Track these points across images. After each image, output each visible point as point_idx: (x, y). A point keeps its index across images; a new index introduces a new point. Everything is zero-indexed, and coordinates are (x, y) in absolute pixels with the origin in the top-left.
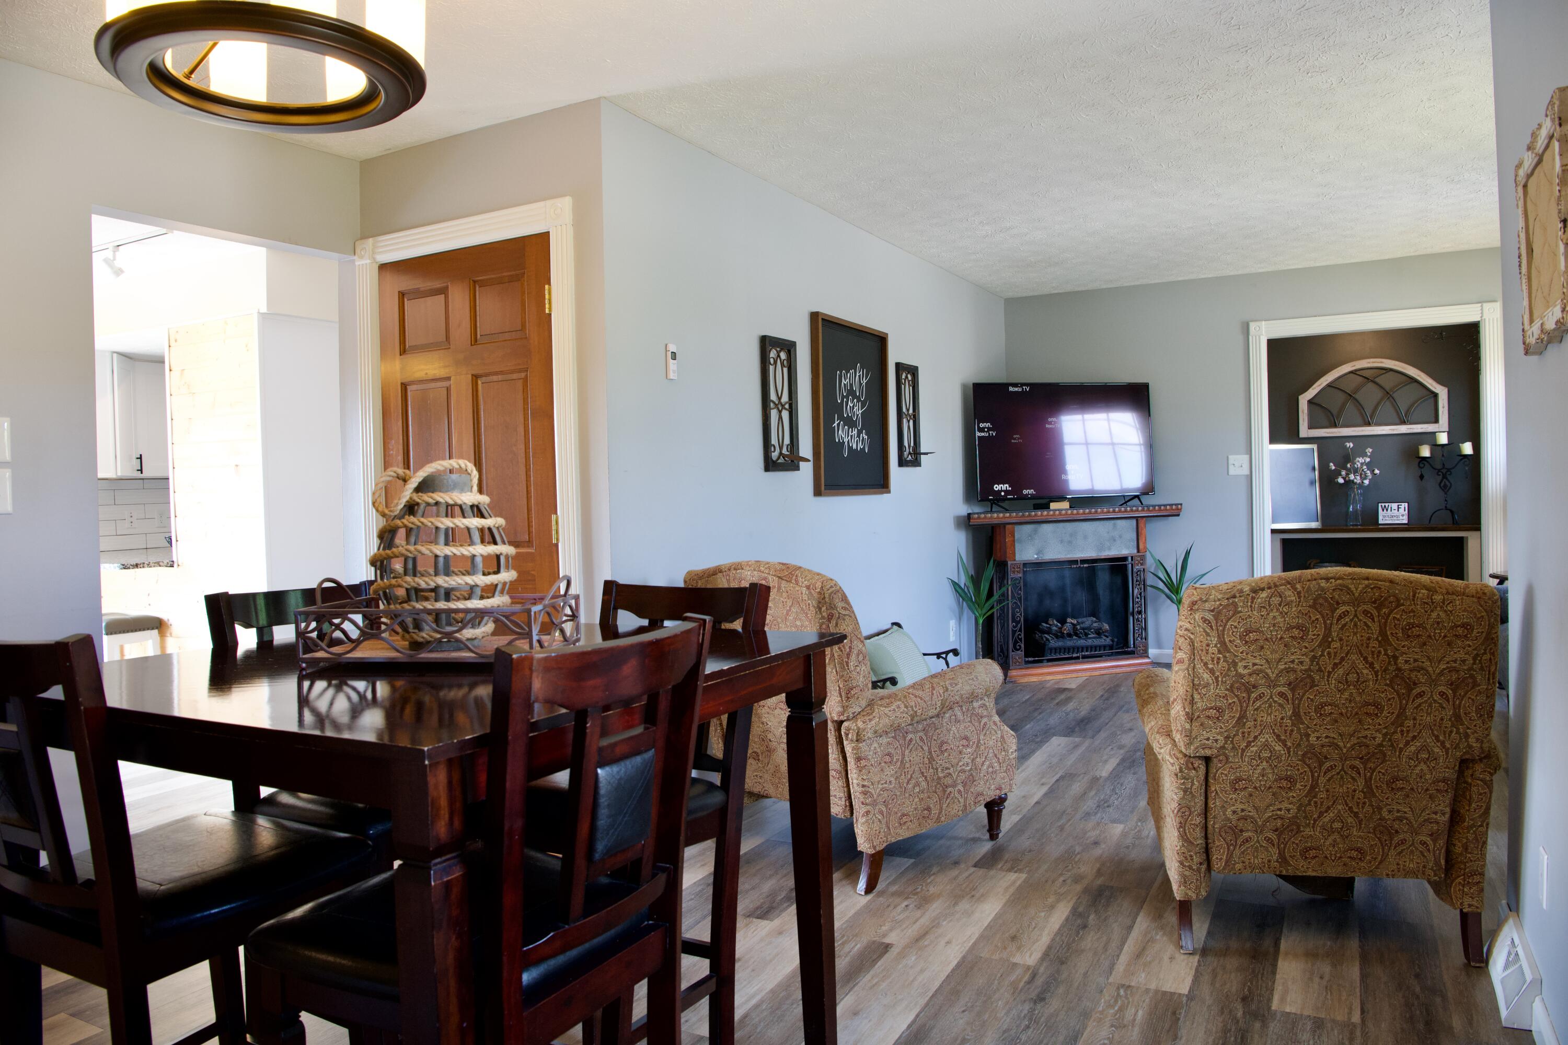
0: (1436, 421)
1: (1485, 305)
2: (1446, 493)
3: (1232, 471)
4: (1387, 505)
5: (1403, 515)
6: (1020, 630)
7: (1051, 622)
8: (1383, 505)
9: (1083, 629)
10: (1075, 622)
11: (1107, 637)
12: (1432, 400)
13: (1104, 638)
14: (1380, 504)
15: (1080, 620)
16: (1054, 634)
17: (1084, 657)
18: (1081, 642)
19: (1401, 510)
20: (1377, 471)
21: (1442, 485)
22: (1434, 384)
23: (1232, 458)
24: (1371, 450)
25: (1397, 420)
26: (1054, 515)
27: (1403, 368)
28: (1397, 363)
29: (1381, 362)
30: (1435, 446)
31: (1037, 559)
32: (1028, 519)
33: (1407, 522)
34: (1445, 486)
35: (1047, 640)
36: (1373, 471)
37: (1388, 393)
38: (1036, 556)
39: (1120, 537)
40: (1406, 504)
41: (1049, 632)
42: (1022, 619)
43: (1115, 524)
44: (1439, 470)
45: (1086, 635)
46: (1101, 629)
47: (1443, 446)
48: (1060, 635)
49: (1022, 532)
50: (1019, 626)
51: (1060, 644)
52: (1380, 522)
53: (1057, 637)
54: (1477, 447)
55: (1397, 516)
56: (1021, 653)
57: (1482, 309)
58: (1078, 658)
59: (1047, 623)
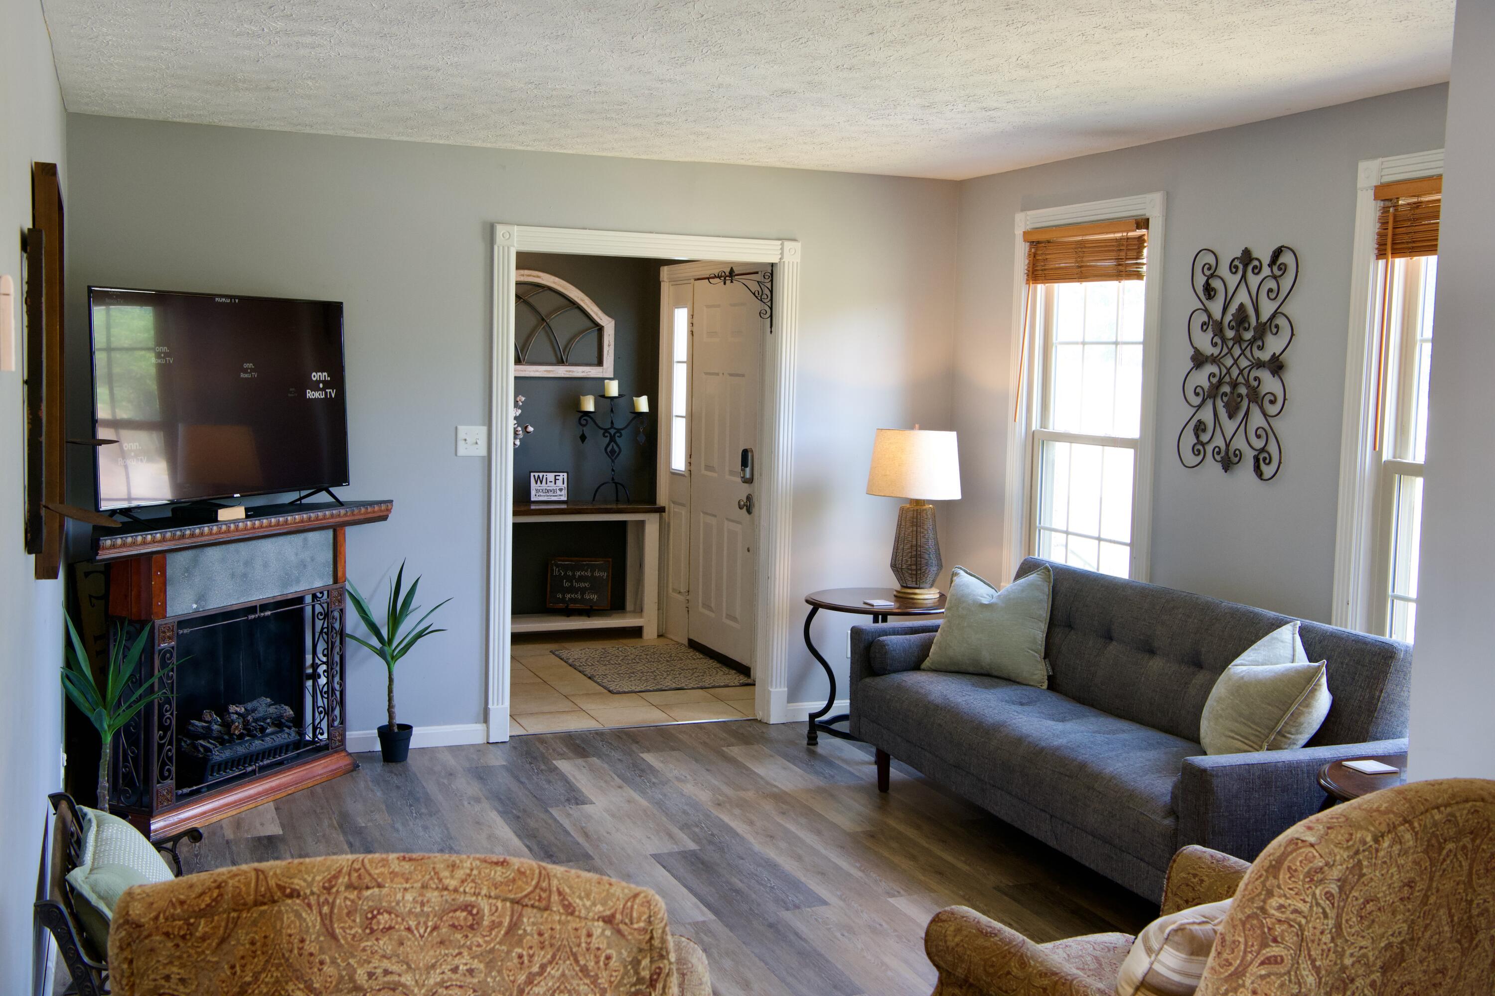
0: (600, 363)
1: (786, 243)
2: (613, 461)
3: (462, 451)
4: (541, 475)
5: (561, 490)
6: (170, 743)
7: (208, 717)
8: (536, 474)
9: (256, 720)
10: (241, 709)
11: (290, 728)
12: (594, 335)
13: (287, 730)
14: (532, 474)
15: (250, 706)
16: (215, 739)
17: (262, 769)
18: (257, 745)
19: (559, 483)
20: (530, 429)
21: (609, 449)
22: (600, 313)
23: (463, 430)
24: (523, 399)
25: (554, 360)
26: (228, 531)
27: (563, 287)
28: (557, 279)
29: (538, 277)
30: (601, 397)
31: (196, 611)
32: (187, 542)
33: (565, 499)
34: (613, 451)
35: (207, 750)
36: (526, 427)
37: (543, 319)
38: (195, 606)
39: (313, 559)
40: (565, 474)
41: (207, 734)
42: (174, 722)
43: (305, 539)
44: (606, 431)
45: (263, 730)
46: (281, 716)
47: (612, 398)
48: (226, 739)
49: (177, 564)
50: (169, 734)
51: (227, 754)
52: (533, 498)
53: (222, 742)
54: (653, 403)
55: (554, 491)
56: (170, 783)
57: (782, 249)
58: (253, 772)
59: (200, 719)
